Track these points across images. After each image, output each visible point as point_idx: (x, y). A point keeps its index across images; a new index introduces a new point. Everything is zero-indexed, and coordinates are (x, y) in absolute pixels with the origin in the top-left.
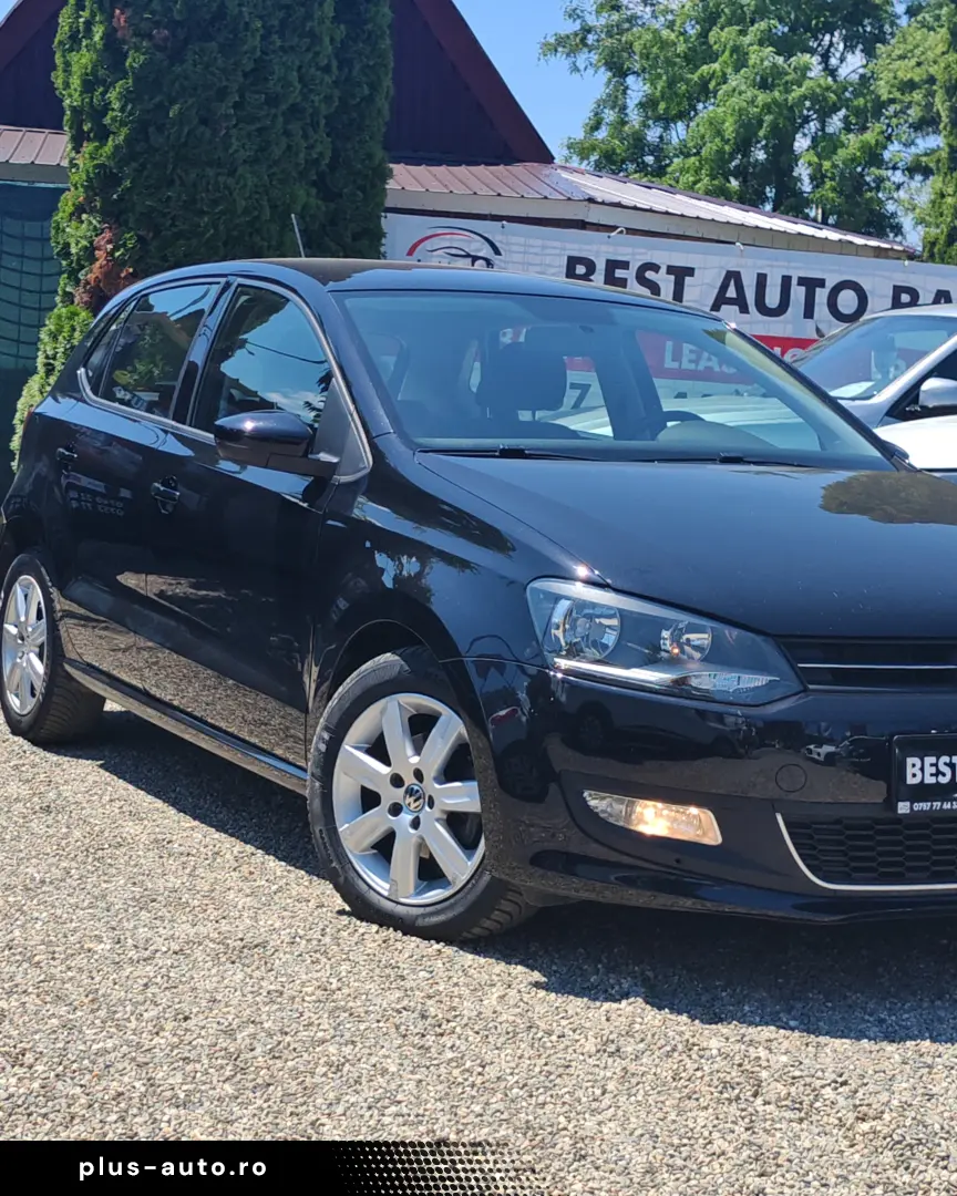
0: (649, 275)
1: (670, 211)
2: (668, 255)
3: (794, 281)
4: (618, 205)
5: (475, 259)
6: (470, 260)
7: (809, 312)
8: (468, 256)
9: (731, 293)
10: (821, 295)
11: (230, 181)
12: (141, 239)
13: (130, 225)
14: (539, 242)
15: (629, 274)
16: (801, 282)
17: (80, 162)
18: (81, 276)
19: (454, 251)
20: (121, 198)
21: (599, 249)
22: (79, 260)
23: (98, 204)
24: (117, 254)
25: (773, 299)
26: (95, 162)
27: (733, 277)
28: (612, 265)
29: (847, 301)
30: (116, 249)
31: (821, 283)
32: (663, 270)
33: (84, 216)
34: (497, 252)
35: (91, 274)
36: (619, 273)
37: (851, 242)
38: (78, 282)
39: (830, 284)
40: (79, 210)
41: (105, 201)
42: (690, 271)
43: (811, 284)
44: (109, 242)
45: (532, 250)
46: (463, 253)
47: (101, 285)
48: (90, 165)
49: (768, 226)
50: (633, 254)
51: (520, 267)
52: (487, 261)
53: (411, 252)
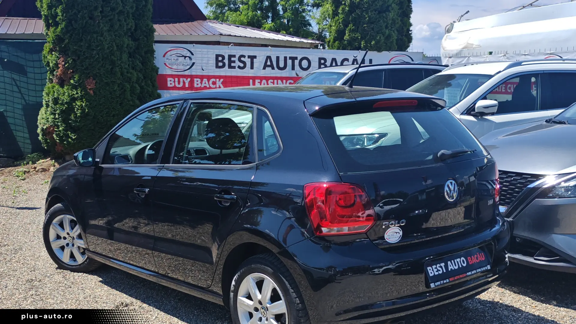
0: (242, 59)
1: (246, 36)
2: (248, 51)
3: (288, 58)
4: (230, 35)
5: (185, 57)
6: (184, 57)
7: (293, 68)
8: (183, 56)
9: (269, 63)
10: (297, 62)
11: (102, 38)
12: (74, 60)
13: (69, 55)
14: (206, 50)
15: (236, 59)
16: (290, 58)
17: (49, 34)
18: (55, 73)
19: (178, 55)
20: (65, 45)
21: (225, 51)
22: (53, 68)
23: (58, 48)
24: (66, 66)
25: (282, 65)
26: (55, 34)
27: (269, 58)
28: (230, 57)
29: (305, 64)
30: (65, 64)
31: (296, 58)
32: (247, 57)
33: (53, 53)
34: (193, 54)
35: (58, 72)
36: (233, 59)
37: (303, 42)
38: (53, 75)
39: (299, 58)
40: (51, 51)
41: (60, 47)
42: (255, 57)
43: (293, 59)
44: (63, 61)
45: (204, 53)
46: (181, 55)
47: (62, 76)
48: (53, 35)
49: (277, 38)
50: (236, 52)
51: (201, 59)
52: (190, 58)
53: (164, 56)
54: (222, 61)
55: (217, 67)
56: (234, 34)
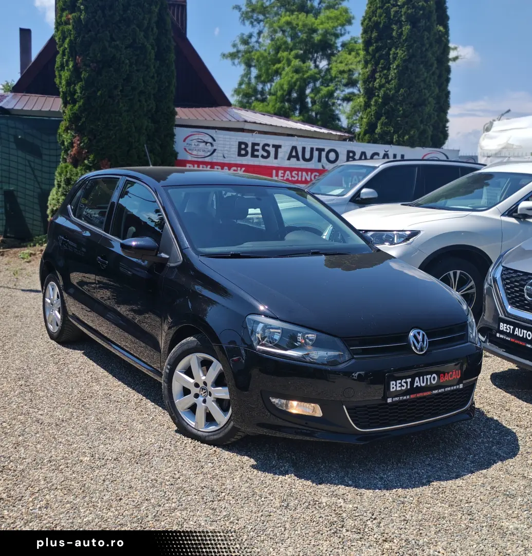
0: (267, 148)
1: (272, 124)
2: (272, 140)
3: (315, 149)
4: (255, 123)
5: (207, 143)
7: (319, 160)
8: (204, 142)
9: (294, 154)
10: (324, 154)
11: (120, 118)
12: (89, 139)
13: (85, 134)
14: (228, 137)
15: (260, 148)
16: (317, 149)
17: (66, 111)
18: (69, 152)
19: (199, 140)
20: (82, 124)
21: (249, 139)
22: (68, 147)
23: (74, 127)
24: (81, 145)
25: (307, 156)
26: (72, 112)
27: (294, 148)
28: (254, 145)
29: (332, 156)
30: (81, 143)
31: (323, 150)
32: (271, 146)
33: (69, 131)
34: (214, 140)
35: (73, 152)
36: (256, 147)
37: (331, 133)
38: (68, 154)
39: (326, 150)
40: (67, 129)
41: (76, 126)
42: (280, 146)
43: (320, 150)
44: (78, 140)
45: (227, 140)
46: (202, 141)
47: (76, 156)
48: (70, 113)
49: (304, 129)
50: (261, 141)
51: (223, 146)
52: (211, 144)
53: (184, 141)
54: (245, 149)
55: (240, 155)
56: (259, 122)
